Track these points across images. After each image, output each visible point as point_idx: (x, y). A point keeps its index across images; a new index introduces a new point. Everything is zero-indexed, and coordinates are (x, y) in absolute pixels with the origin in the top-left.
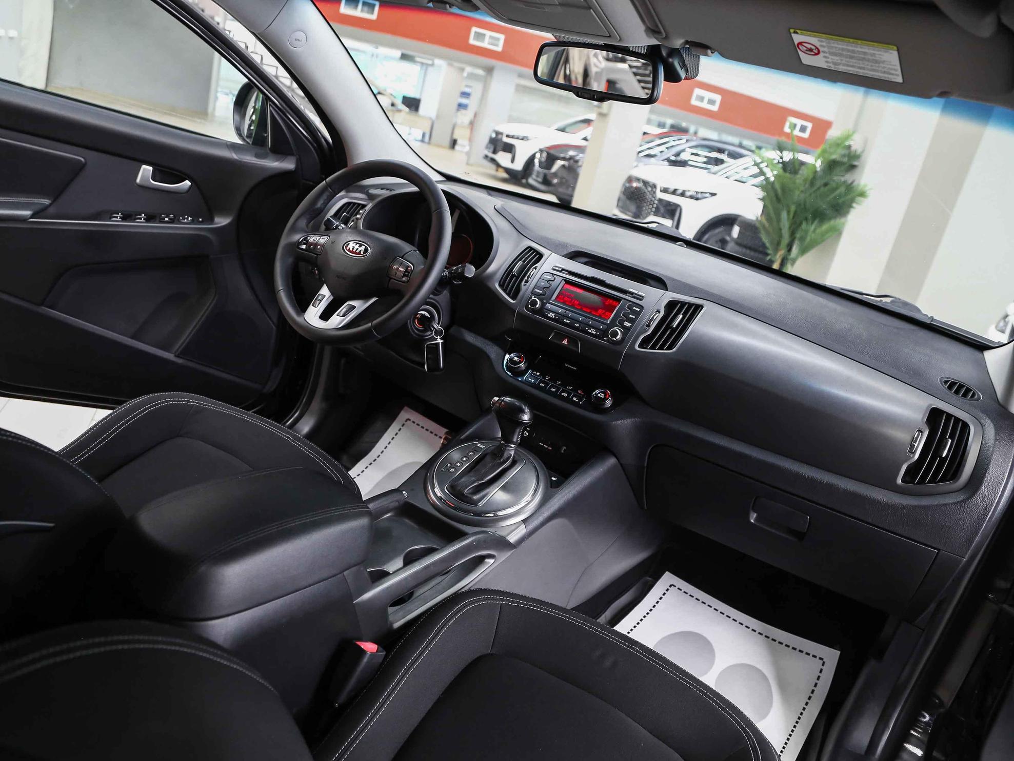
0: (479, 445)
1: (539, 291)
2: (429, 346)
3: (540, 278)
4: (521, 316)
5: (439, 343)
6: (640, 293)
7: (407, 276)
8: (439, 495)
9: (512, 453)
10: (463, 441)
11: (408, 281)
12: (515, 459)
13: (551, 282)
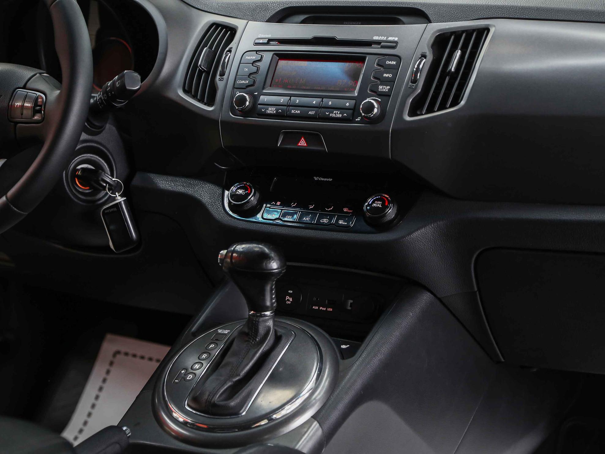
0: (220, 331)
1: (243, 82)
2: (106, 211)
3: (240, 63)
4: (228, 125)
5: (120, 203)
6: (390, 39)
7: (39, 111)
8: (181, 420)
9: (270, 323)
10: (195, 335)
11: (43, 119)
12: (279, 334)
13: (258, 64)
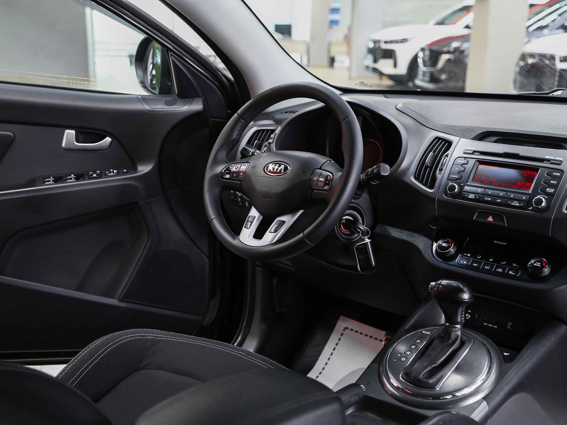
0: (424, 332)
1: (454, 176)
2: (358, 247)
3: (453, 164)
4: (441, 202)
5: (367, 242)
6: (557, 158)
7: (328, 184)
8: (395, 385)
9: (459, 333)
10: (407, 332)
11: (330, 189)
12: (463, 340)
13: (465, 166)
